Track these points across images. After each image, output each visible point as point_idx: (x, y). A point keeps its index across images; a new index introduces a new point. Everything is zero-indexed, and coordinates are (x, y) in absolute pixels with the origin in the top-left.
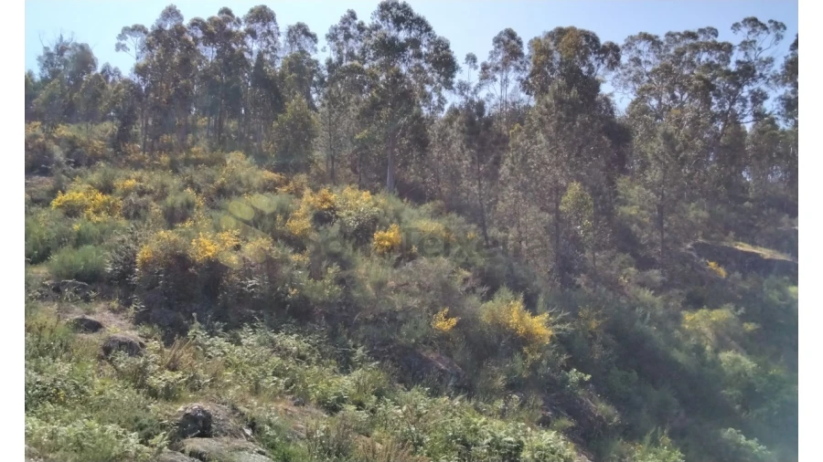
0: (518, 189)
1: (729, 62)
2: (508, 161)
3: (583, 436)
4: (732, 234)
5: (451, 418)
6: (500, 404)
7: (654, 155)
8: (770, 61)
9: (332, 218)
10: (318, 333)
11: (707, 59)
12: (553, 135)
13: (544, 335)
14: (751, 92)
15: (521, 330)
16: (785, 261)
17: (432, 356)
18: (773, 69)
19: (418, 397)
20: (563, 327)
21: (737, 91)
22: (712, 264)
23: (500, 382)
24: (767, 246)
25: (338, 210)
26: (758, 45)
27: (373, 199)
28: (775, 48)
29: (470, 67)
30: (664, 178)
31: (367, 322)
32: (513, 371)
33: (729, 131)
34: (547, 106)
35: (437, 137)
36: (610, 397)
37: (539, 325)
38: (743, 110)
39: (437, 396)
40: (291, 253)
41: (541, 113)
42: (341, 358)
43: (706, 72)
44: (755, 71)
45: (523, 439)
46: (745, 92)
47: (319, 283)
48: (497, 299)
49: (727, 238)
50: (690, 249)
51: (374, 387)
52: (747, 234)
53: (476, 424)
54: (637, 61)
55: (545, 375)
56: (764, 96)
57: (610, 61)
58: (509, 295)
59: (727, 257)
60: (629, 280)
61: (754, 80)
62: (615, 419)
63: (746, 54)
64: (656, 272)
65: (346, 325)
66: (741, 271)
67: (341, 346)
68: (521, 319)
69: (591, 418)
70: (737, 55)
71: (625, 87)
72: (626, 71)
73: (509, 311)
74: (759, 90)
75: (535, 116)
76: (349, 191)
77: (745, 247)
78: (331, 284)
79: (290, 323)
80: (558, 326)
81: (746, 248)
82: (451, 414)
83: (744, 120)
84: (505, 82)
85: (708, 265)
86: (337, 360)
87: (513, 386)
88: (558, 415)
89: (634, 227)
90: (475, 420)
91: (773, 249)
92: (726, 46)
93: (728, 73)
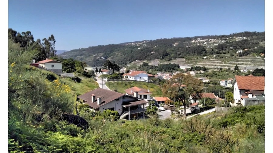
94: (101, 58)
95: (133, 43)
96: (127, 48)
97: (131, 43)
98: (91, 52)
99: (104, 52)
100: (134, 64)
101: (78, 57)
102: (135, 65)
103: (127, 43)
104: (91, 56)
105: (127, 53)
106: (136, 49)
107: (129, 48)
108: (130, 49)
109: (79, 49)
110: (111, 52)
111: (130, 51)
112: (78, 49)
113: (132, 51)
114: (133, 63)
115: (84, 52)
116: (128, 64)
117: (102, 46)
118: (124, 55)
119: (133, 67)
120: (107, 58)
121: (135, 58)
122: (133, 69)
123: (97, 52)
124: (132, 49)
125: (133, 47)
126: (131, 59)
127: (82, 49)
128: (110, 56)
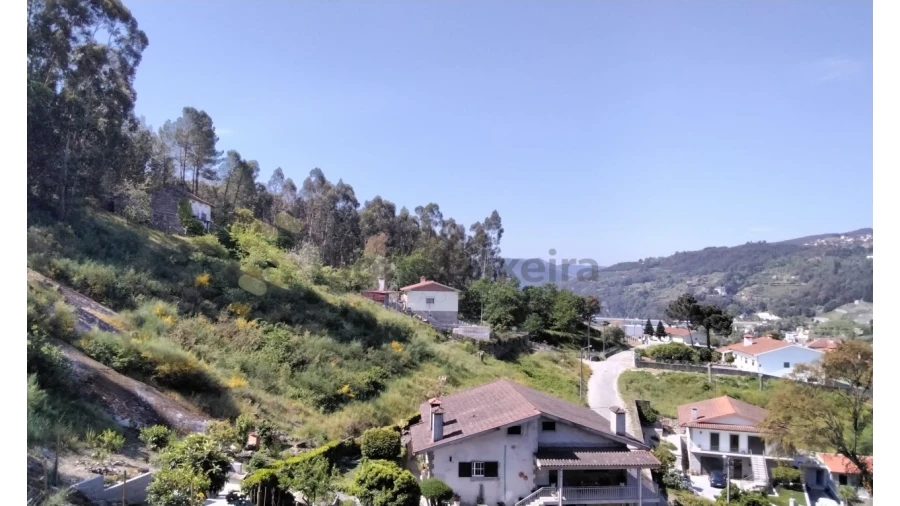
94: (712, 290)
95: (846, 235)
96: (818, 254)
97: (838, 236)
98: (680, 271)
99: (724, 271)
100: (844, 317)
101: (634, 285)
102: (847, 321)
103: (822, 237)
104: (678, 283)
105: (815, 273)
106: (857, 258)
107: (828, 254)
108: (831, 260)
109: (641, 260)
110: (754, 269)
111: (833, 267)
112: (637, 260)
113: (838, 265)
114: (841, 311)
115: (657, 269)
116: (820, 315)
117: (720, 248)
118: (806, 282)
119: (838, 328)
120: (735, 293)
121: (848, 294)
122: (838, 334)
123: (700, 270)
124: (838, 258)
125: (845, 250)
126: (834, 297)
127: (648, 260)
128: (749, 285)
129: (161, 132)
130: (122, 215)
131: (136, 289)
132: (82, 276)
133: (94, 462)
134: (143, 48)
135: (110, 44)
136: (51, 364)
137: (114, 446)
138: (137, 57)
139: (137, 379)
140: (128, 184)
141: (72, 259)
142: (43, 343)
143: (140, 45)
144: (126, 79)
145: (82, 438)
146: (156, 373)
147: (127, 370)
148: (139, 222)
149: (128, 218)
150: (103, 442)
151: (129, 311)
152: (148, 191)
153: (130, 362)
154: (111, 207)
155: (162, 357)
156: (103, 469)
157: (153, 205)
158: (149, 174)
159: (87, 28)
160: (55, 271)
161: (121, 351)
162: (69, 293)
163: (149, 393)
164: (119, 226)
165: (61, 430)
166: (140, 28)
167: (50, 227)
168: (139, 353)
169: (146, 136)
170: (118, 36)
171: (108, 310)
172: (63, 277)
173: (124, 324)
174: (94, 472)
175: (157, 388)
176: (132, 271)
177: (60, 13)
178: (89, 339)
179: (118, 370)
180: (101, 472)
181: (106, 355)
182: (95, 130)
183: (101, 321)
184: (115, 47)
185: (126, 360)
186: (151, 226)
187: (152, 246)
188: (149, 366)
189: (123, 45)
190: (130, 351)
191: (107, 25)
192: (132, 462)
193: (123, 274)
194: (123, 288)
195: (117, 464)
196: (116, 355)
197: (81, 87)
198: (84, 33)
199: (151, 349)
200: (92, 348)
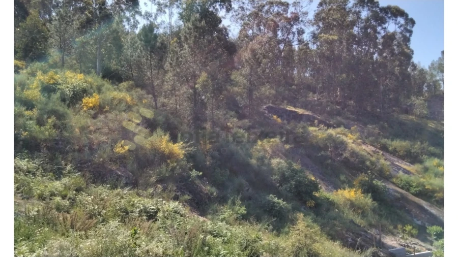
0: (174, 75)
1: (288, 12)
2: (169, 59)
3: (197, 203)
4: (285, 102)
5: (119, 199)
6: (151, 190)
7: (246, 60)
8: (306, 14)
9: (56, 89)
10: (42, 158)
11: (277, 10)
12: (192, 45)
13: (179, 153)
14: (297, 29)
15: (167, 151)
16: (308, 115)
17: (114, 168)
18: (308, 18)
19: (103, 191)
20: (190, 149)
21: (291, 28)
22: (275, 117)
23: (153, 179)
24: (301, 107)
25: (60, 84)
26: (301, 4)
27: (84, 78)
28: (309, 6)
29: (153, 3)
30: (251, 72)
31: (74, 151)
32: (161, 173)
33: (286, 49)
34: (189, 29)
35: (130, 43)
36: (214, 183)
37: (178, 149)
38: (293, 39)
39: (114, 189)
40: (25, 110)
41: (185, 32)
42: (57, 172)
43: (276, 17)
44: (299, 18)
45: (160, 207)
46: (294, 29)
47: (43, 128)
48: (155, 135)
49: (283, 104)
50: (265, 109)
51: (75, 187)
52: (293, 102)
53: (134, 202)
54: (242, 8)
55: (178, 174)
56: (303, 32)
57: (227, 7)
58: (162, 133)
59: (282, 114)
60: (233, 125)
61: (298, 23)
62: (215, 194)
63: (296, 9)
64: (246, 120)
65: (61, 153)
66: (287, 120)
67: (57, 164)
68: (167, 145)
69: (202, 194)
70: (291, 9)
71: (236, 23)
72: (237, 13)
73: (161, 142)
74: (301, 28)
75: (183, 34)
76: (69, 74)
77: (290, 108)
78: (50, 128)
79: (24, 152)
80: (188, 149)
81: (292, 109)
82: (119, 198)
83: (294, 44)
84: (171, 14)
85: (272, 117)
86: (54, 173)
87: (160, 181)
88: (183, 194)
89: (238, 98)
90: (133, 199)
91: (304, 109)
92: (286, 4)
93: (286, 18)
129: (429, 67)
130: (412, 114)
131: (421, 153)
132: (393, 147)
133: (401, 240)
134: (413, 26)
135: (395, 30)
136: (378, 189)
137: (412, 233)
138: (411, 32)
139: (424, 200)
140: (413, 98)
141: (388, 139)
142: (374, 179)
143: (411, 25)
144: (406, 45)
145: (396, 227)
146: (435, 197)
147: (419, 194)
148: (421, 117)
149: (416, 115)
150: (406, 231)
151: (419, 164)
152: (425, 101)
153: (420, 191)
154: (407, 111)
155: (438, 189)
156: (406, 244)
157: (429, 107)
158: (426, 91)
159: (384, 26)
160: (380, 145)
161: (414, 184)
162: (388, 155)
163: (432, 208)
164: (412, 120)
165: (384, 222)
166: (410, 17)
167: (377, 125)
168: (424, 186)
169: (422, 71)
170: (399, 24)
171: (408, 164)
172: (384, 148)
173: (417, 171)
174: (402, 245)
175: (436, 206)
176: (419, 143)
177: (371, 23)
178: (397, 178)
179: (413, 194)
180: (405, 246)
181: (407, 186)
182: (394, 74)
183: (404, 169)
184: (399, 30)
185: (418, 189)
186: (428, 118)
187: (430, 129)
188: (430, 194)
189: (402, 28)
190: (419, 185)
191: (394, 21)
192: (422, 244)
193: (414, 145)
194: (415, 152)
195: (414, 244)
196: (412, 186)
197: (385, 55)
198: (383, 28)
199: (431, 184)
200: (399, 183)
